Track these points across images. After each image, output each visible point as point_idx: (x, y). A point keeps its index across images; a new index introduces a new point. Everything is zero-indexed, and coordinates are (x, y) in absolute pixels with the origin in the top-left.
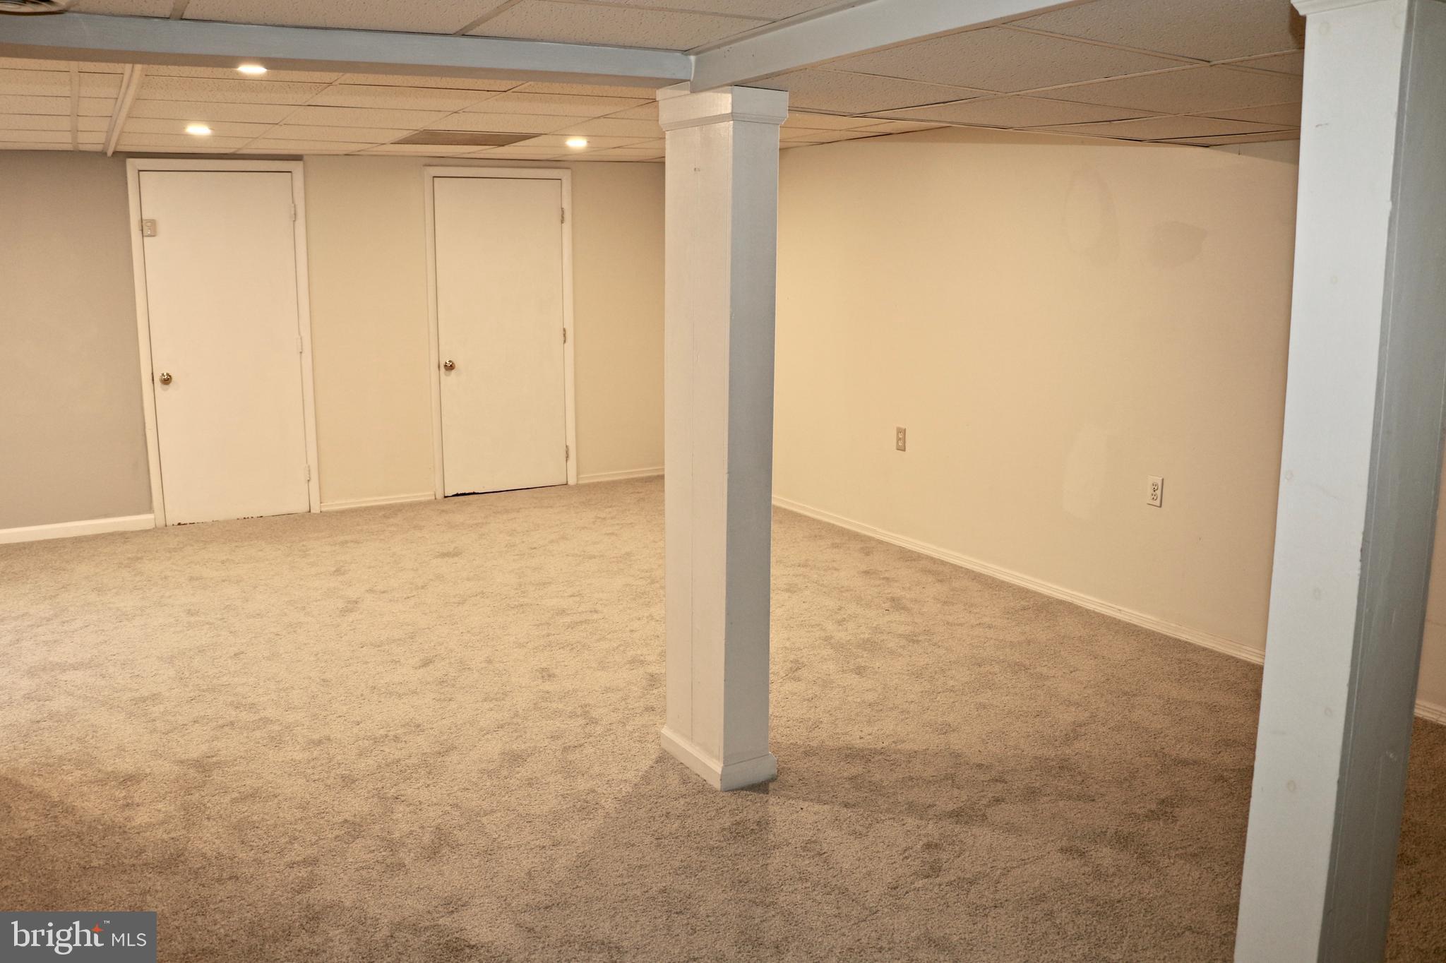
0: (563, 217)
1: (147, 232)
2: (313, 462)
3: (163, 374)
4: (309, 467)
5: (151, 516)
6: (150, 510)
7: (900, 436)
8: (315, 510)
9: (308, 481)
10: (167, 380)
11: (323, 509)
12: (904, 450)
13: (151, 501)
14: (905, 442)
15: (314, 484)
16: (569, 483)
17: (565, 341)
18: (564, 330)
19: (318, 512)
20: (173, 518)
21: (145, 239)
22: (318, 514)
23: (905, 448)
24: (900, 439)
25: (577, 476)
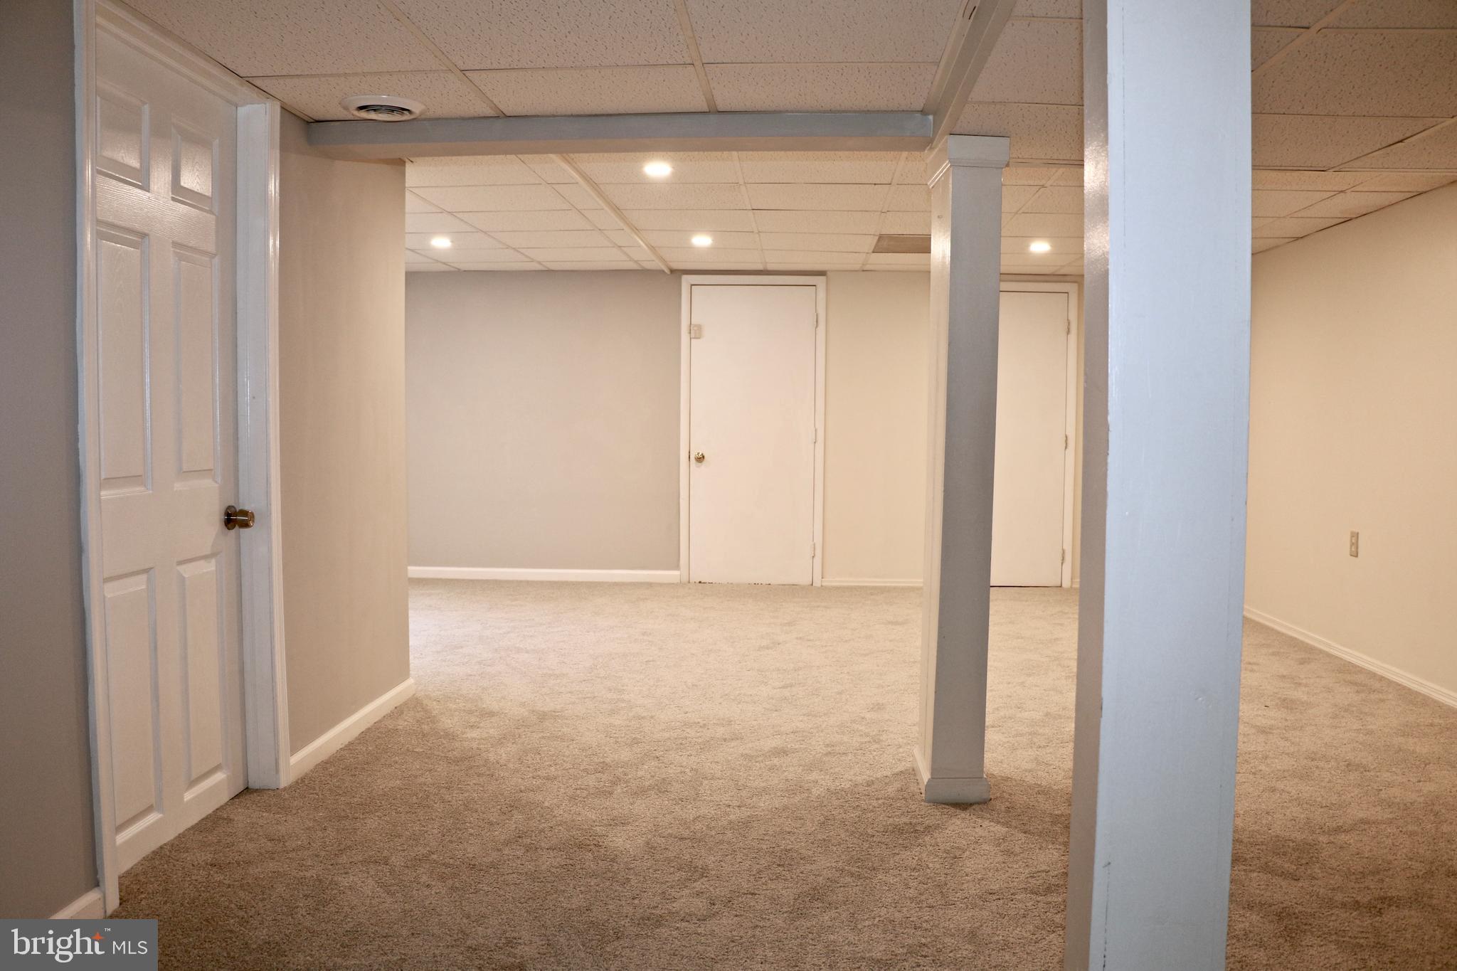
0: (1069, 329)
1: (693, 335)
2: (818, 541)
3: (698, 454)
4: (814, 545)
5: (676, 573)
6: (677, 567)
7: (1353, 541)
8: (817, 583)
9: (813, 557)
10: (700, 459)
11: (824, 584)
12: (1357, 556)
13: (679, 560)
14: (1357, 548)
15: (818, 560)
16: (1063, 586)
17: (1066, 448)
18: (1066, 437)
19: (819, 585)
20: (695, 577)
21: (692, 340)
22: (819, 588)
23: (1357, 554)
24: (1353, 544)
25: (1072, 579)
